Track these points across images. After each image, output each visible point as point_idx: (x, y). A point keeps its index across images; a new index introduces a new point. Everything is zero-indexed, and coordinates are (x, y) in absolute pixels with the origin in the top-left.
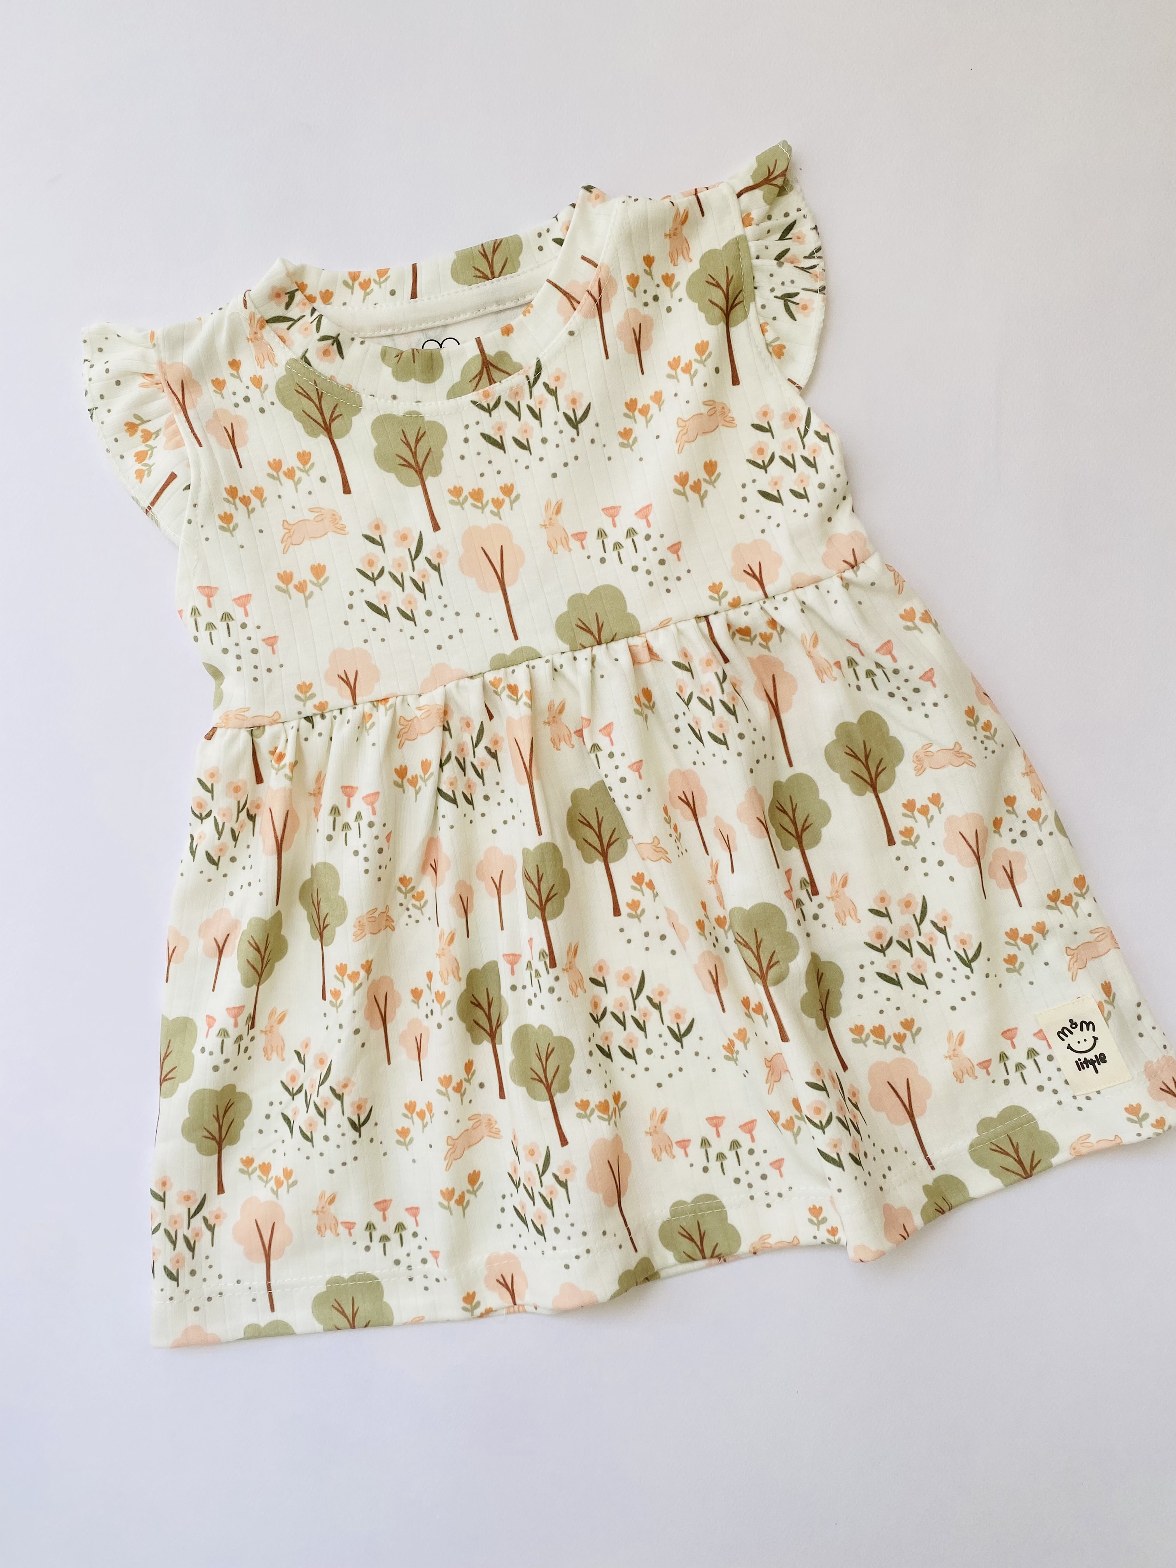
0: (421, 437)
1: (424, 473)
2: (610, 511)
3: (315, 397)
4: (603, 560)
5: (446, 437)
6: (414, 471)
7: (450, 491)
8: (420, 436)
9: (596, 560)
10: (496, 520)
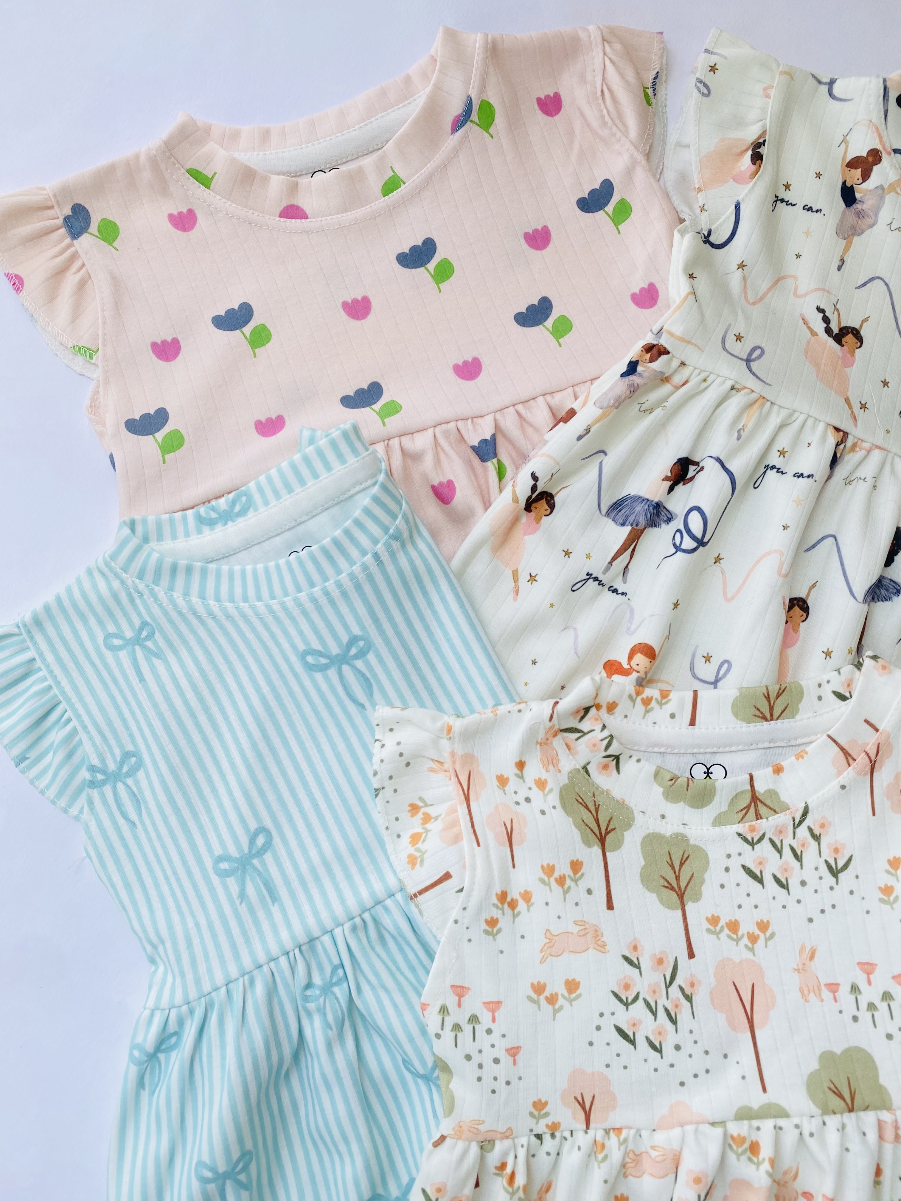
0: (685, 861)
1: (685, 898)
2: (866, 966)
3: (592, 808)
4: (855, 1019)
5: (708, 862)
6: (676, 895)
7: (707, 919)
8: (684, 859)
9: (847, 1017)
10: (749, 955)
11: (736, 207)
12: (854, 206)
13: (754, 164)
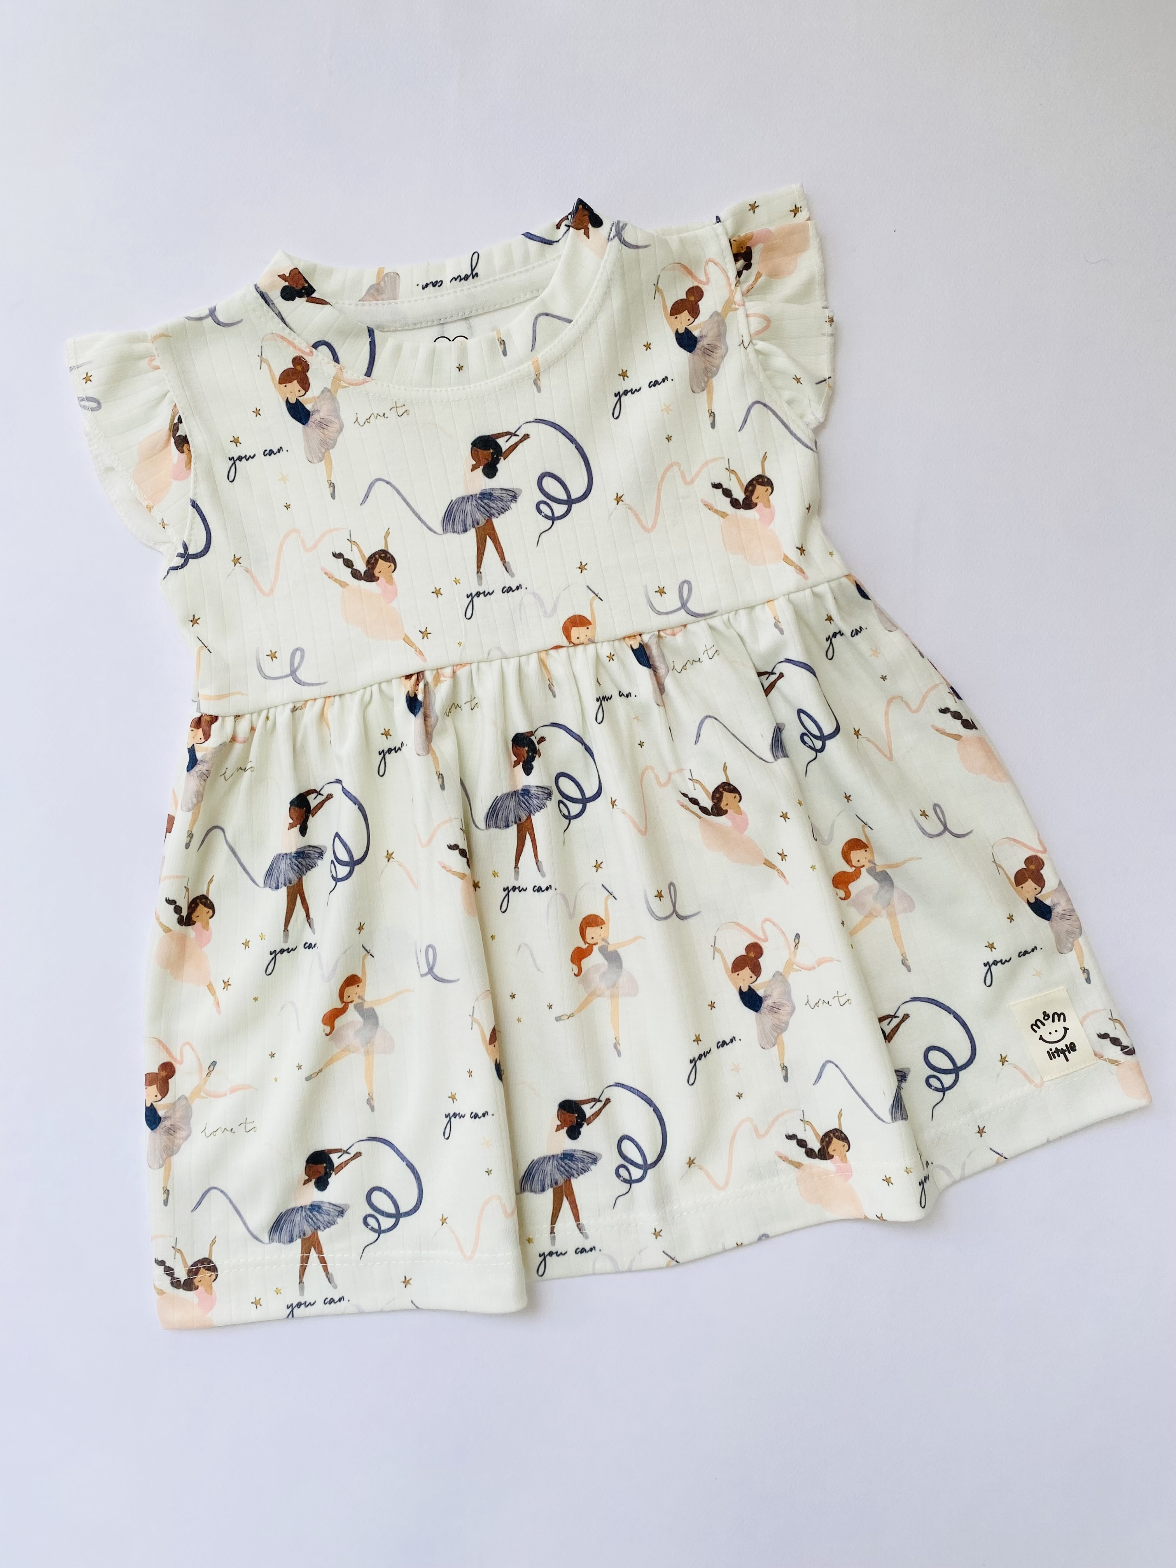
11: (193, 506)
12: (312, 419)
13: (182, 452)
